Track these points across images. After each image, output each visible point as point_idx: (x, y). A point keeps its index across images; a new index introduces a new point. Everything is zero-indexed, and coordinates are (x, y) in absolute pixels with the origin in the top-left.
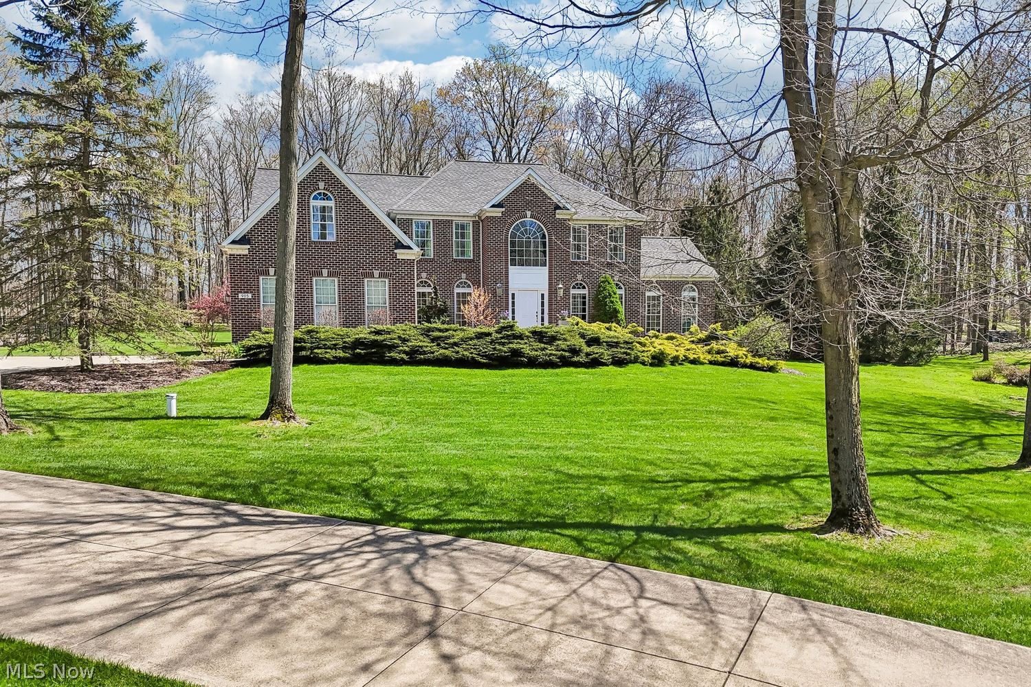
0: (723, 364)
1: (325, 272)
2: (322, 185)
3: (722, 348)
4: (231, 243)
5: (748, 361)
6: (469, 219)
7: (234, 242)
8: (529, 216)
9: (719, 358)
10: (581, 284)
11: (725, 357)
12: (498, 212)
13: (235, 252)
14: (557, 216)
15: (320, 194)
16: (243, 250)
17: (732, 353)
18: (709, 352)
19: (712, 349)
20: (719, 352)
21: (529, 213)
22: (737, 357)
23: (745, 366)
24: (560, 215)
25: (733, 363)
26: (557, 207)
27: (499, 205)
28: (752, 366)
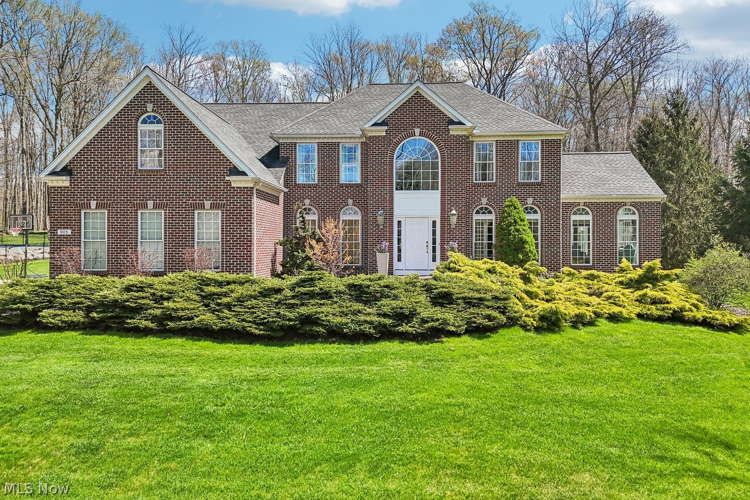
0: (660, 319)
1: (150, 204)
2: (150, 107)
3: (660, 295)
4: (50, 174)
5: (699, 316)
6: (357, 140)
7: (53, 173)
8: (417, 133)
9: (654, 310)
10: (486, 209)
11: (663, 309)
12: (381, 131)
13: (55, 184)
14: (451, 133)
15: (149, 117)
16: (63, 181)
17: (675, 304)
18: (641, 300)
19: (645, 295)
20: (654, 302)
21: (417, 131)
22: (682, 309)
23: (695, 322)
24: (454, 131)
25: (677, 318)
26: (451, 122)
27: (383, 123)
28: (706, 323)
